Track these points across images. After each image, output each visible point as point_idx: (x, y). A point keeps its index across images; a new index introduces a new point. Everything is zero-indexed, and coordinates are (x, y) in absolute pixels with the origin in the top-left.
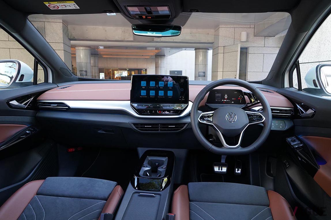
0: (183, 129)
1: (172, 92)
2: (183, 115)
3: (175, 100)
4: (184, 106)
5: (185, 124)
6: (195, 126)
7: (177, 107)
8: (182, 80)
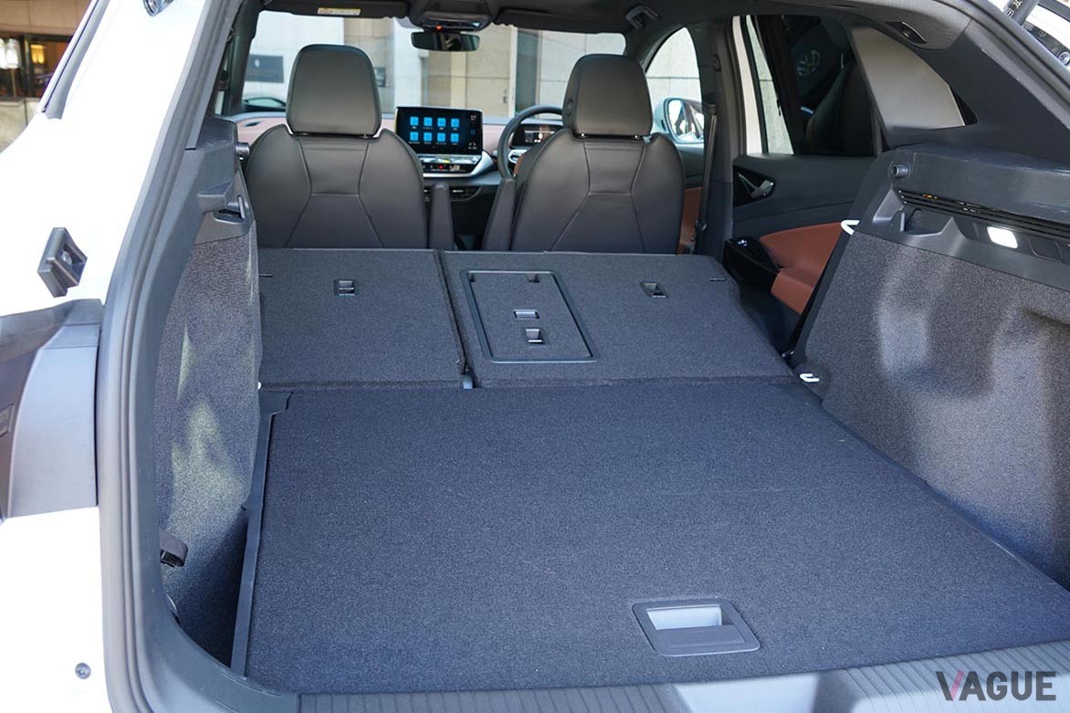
0: (475, 195)
1: (457, 135)
2: (475, 172)
3: (461, 149)
4: (475, 158)
5: (477, 187)
6: (504, 167)
7: (466, 160)
8: (473, 118)
